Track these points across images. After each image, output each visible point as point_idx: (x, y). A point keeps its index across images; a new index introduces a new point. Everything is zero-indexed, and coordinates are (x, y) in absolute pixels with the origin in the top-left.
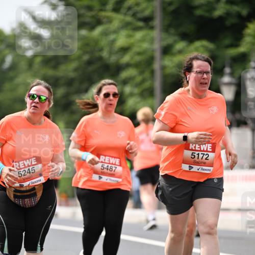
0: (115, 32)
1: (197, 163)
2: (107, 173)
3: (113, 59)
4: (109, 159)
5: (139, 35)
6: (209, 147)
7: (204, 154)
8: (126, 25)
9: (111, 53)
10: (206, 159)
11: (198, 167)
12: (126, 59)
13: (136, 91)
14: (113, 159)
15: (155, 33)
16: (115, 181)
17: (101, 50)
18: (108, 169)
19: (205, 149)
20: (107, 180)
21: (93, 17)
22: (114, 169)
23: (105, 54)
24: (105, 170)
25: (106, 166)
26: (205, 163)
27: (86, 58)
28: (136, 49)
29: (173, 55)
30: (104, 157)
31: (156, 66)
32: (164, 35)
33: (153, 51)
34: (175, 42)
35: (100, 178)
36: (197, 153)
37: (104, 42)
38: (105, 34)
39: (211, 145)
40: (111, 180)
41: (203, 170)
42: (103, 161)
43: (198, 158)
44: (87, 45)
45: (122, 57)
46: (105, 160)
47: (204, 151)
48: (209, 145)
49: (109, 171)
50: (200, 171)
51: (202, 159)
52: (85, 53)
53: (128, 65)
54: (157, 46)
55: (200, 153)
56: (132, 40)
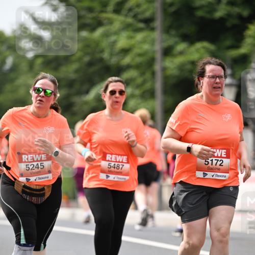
0: (116, 33)
1: (211, 170)
2: (114, 171)
3: (114, 61)
4: (116, 157)
5: (139, 36)
6: (223, 153)
7: (218, 160)
8: (127, 27)
9: (111, 55)
10: (220, 165)
11: (213, 174)
12: (127, 60)
13: (137, 92)
14: (120, 156)
15: (157, 35)
16: (123, 179)
17: (102, 51)
18: (115, 167)
19: (219, 155)
20: (114, 178)
21: (94, 18)
22: (121, 166)
23: (106, 55)
24: (112, 169)
25: (112, 164)
26: (219, 169)
27: (87, 59)
28: (137, 51)
29: (174, 56)
30: (110, 156)
31: (157, 67)
32: (165, 36)
33: (154, 52)
34: (176, 43)
35: (108, 177)
36: (211, 159)
37: (104, 44)
38: (106, 35)
39: (225, 151)
40: (118, 178)
41: (218, 176)
42: (110, 160)
43: (212, 164)
44: (88, 46)
45: (123, 59)
46: (111, 158)
47: (217, 157)
48: (223, 151)
49: (116, 170)
50: (214, 177)
51: (216, 165)
52: (87, 54)
53: (129, 67)
54: (158, 47)
55: (214, 159)
56: (133, 42)
